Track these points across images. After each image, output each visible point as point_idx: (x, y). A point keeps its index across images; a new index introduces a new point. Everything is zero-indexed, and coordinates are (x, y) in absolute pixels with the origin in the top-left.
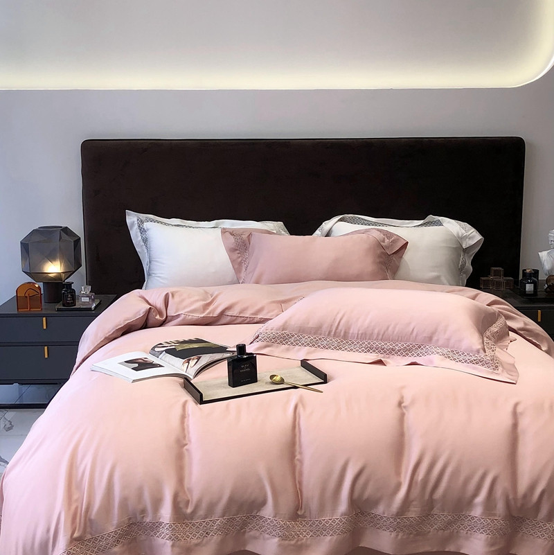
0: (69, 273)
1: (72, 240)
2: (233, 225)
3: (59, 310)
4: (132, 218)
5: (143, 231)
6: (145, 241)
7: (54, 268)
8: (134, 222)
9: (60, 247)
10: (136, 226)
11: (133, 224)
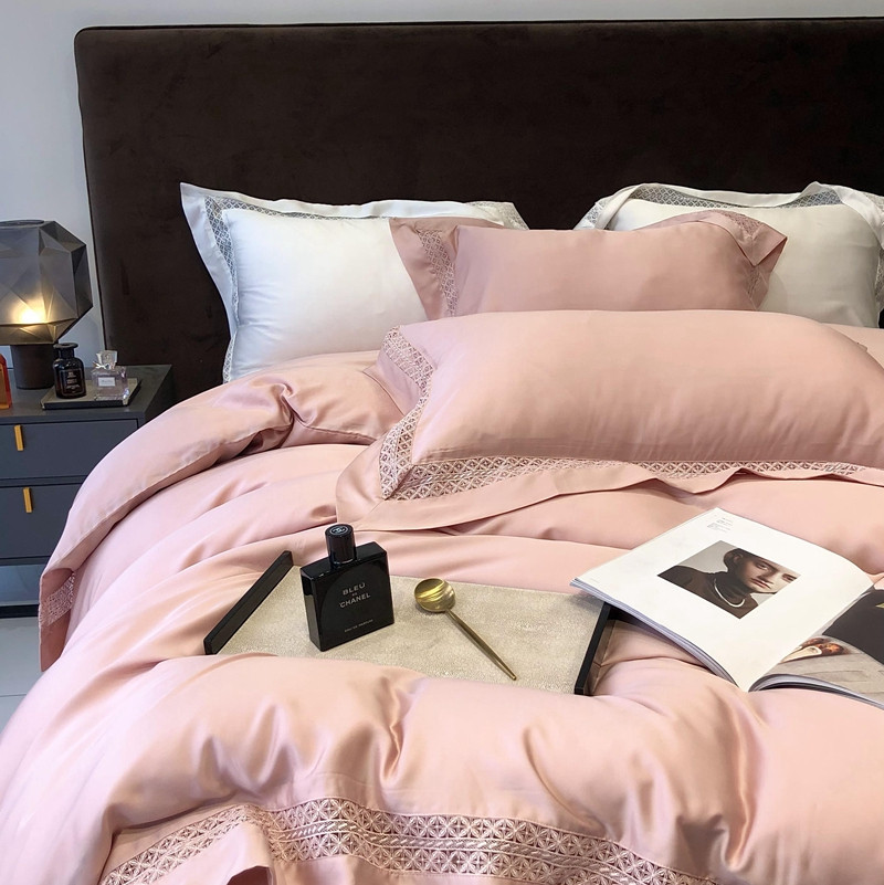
0: (67, 324)
1: (66, 251)
2: (410, 210)
3: (49, 407)
4: (194, 200)
5: (219, 227)
6: (226, 248)
7: (32, 313)
8: (199, 208)
9: (41, 268)
10: (204, 218)
11: (197, 212)
